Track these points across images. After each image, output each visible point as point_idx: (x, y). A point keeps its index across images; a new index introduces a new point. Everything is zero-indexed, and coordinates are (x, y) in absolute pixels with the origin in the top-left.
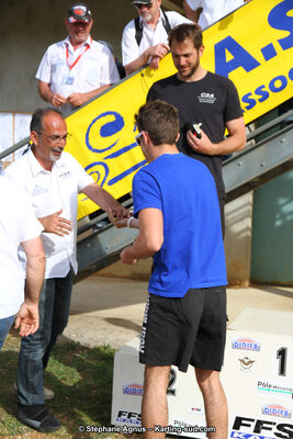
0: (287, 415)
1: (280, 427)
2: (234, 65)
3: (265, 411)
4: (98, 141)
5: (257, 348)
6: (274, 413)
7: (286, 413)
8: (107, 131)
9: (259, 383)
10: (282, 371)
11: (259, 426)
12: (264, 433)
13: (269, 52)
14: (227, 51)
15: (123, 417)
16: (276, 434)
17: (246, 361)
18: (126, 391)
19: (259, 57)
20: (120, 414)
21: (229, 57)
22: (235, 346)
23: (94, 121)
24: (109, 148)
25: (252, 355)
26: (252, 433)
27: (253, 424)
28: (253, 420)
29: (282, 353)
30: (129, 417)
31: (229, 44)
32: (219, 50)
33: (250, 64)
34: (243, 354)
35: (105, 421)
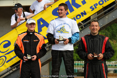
2: (43, 26)
4: (3, 49)
14: (41, 22)
21: (42, 23)
23: (1, 43)
24: (6, 51)
31: (41, 20)
32: (39, 21)
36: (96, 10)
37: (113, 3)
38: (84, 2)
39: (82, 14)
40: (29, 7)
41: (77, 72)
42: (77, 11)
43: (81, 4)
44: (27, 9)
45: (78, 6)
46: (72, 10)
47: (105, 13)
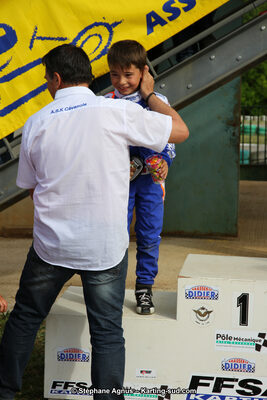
0: (251, 369)
1: (243, 383)
3: (225, 367)
5: (214, 296)
6: (236, 369)
7: (249, 367)
9: (218, 336)
10: (244, 320)
11: (219, 384)
12: (224, 391)
15: (58, 388)
16: (238, 391)
17: (203, 312)
20: (55, 385)
22: (189, 295)
26: (211, 393)
27: (212, 383)
28: (212, 379)
29: (243, 301)
30: (66, 387)
34: (198, 304)
41: (246, 162)
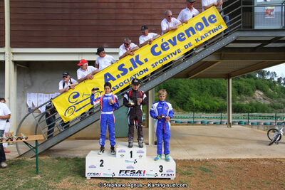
0: (133, 168)
1: (131, 171)
3: (127, 168)
4: (72, 100)
6: (130, 168)
8: (74, 97)
9: (126, 161)
10: (131, 157)
11: (126, 172)
13: (118, 76)
14: (107, 76)
18: (90, 167)
19: (116, 78)
20: (88, 174)
21: (108, 78)
22: (119, 152)
23: (71, 94)
24: (76, 102)
25: (123, 154)
28: (124, 171)
29: (131, 152)
30: (91, 174)
31: (108, 74)
32: (105, 76)
33: (114, 79)
34: (121, 154)
35: (84, 176)
36: (156, 68)
37: (171, 62)
38: (146, 60)
39: (144, 70)
40: (95, 61)
42: (140, 68)
43: (144, 62)
44: (92, 63)
45: (141, 63)
46: (136, 67)
47: (163, 71)
